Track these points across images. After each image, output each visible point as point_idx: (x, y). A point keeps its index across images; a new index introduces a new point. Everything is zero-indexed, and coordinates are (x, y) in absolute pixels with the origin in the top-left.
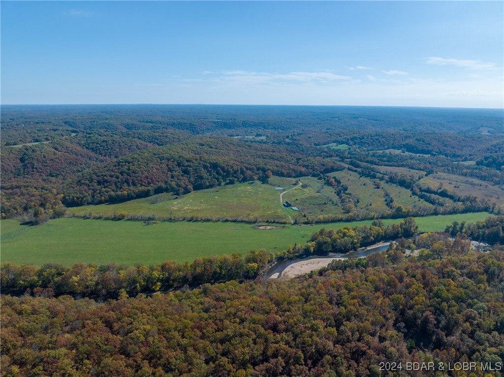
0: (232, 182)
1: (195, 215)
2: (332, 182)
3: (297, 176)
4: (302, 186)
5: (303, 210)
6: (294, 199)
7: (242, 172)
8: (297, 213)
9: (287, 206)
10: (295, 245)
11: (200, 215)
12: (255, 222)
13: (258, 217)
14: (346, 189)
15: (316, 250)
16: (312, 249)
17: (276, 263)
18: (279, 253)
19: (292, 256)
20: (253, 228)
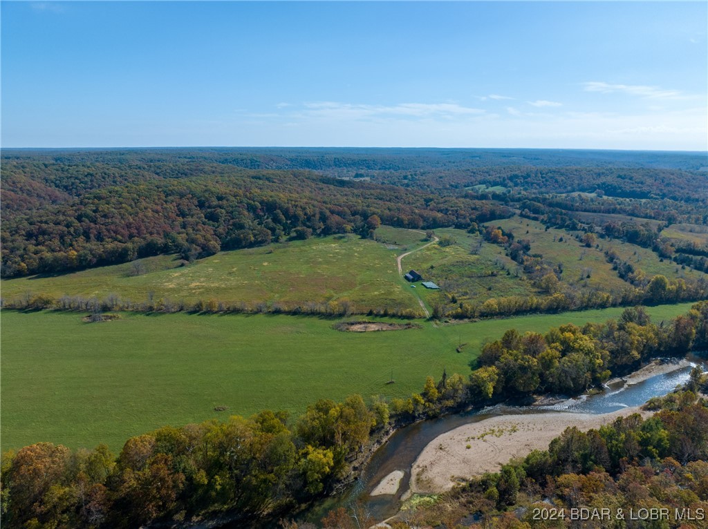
0: (301, 236)
1: (206, 299)
2: (496, 237)
3: (428, 227)
4: (440, 243)
5: (448, 288)
6: (426, 266)
7: (323, 218)
8: (436, 295)
9: (413, 281)
10: (444, 376)
11: (217, 300)
12: (341, 315)
13: (349, 303)
14: (527, 248)
15: (500, 389)
16: (490, 388)
17: (392, 432)
18: (400, 403)
19: (435, 407)
20: (337, 328)
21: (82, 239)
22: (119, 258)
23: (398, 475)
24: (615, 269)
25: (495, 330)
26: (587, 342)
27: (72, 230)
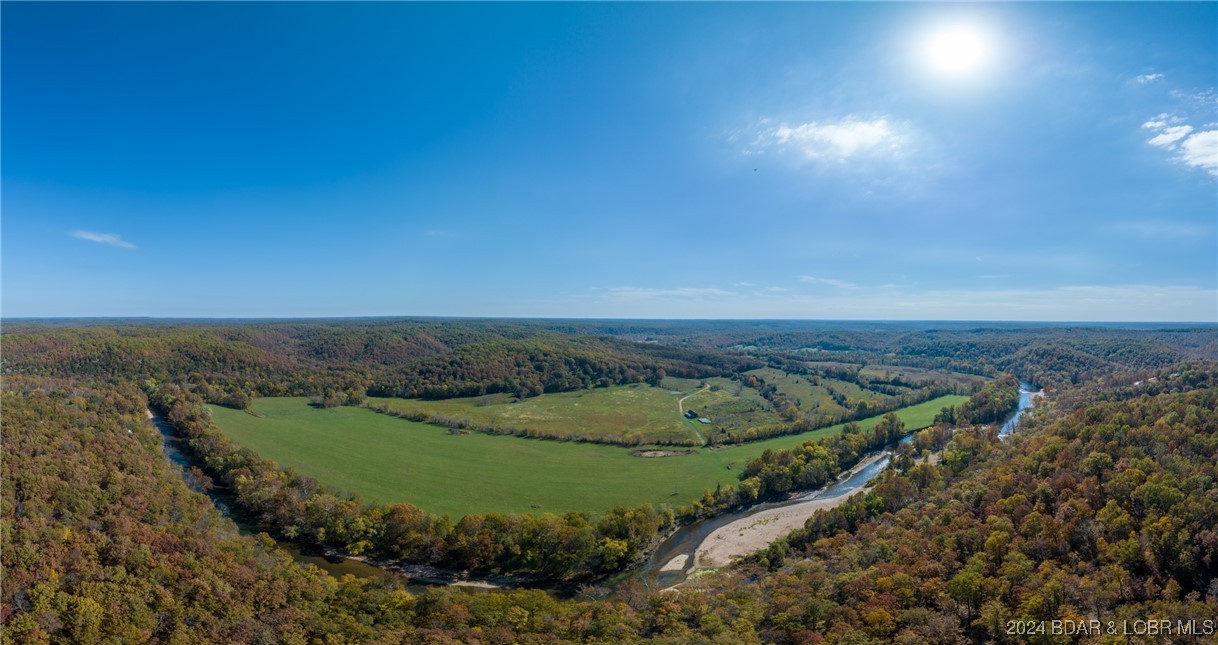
0: (604, 385)
1: (530, 428)
2: (752, 382)
3: (702, 377)
4: (711, 389)
5: (718, 422)
6: (701, 406)
7: (622, 371)
8: (709, 428)
9: (691, 418)
10: (719, 487)
11: (537, 429)
12: (635, 445)
13: (642, 436)
14: (774, 389)
15: (763, 492)
16: (755, 493)
17: (677, 529)
18: (684, 508)
19: (713, 510)
20: (632, 454)
21: (451, 377)
22: (473, 393)
23: (684, 558)
24: (834, 399)
25: (756, 451)
26: (822, 451)
27: (446, 371)
